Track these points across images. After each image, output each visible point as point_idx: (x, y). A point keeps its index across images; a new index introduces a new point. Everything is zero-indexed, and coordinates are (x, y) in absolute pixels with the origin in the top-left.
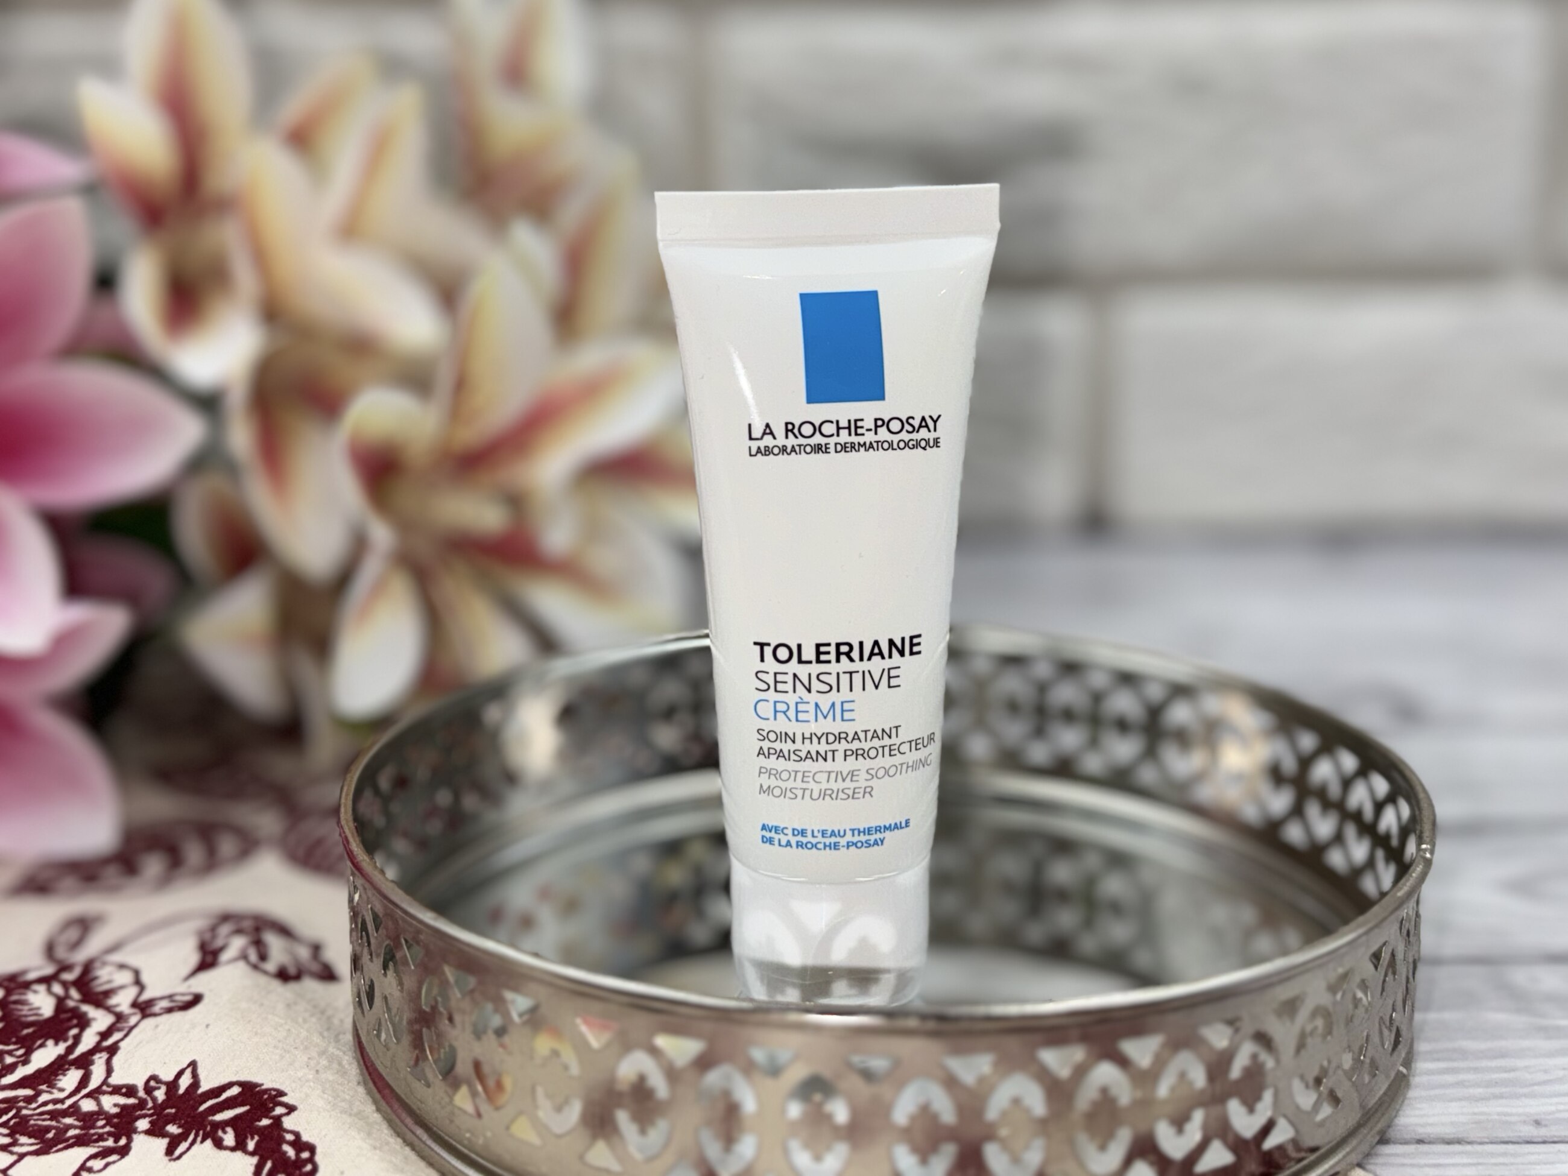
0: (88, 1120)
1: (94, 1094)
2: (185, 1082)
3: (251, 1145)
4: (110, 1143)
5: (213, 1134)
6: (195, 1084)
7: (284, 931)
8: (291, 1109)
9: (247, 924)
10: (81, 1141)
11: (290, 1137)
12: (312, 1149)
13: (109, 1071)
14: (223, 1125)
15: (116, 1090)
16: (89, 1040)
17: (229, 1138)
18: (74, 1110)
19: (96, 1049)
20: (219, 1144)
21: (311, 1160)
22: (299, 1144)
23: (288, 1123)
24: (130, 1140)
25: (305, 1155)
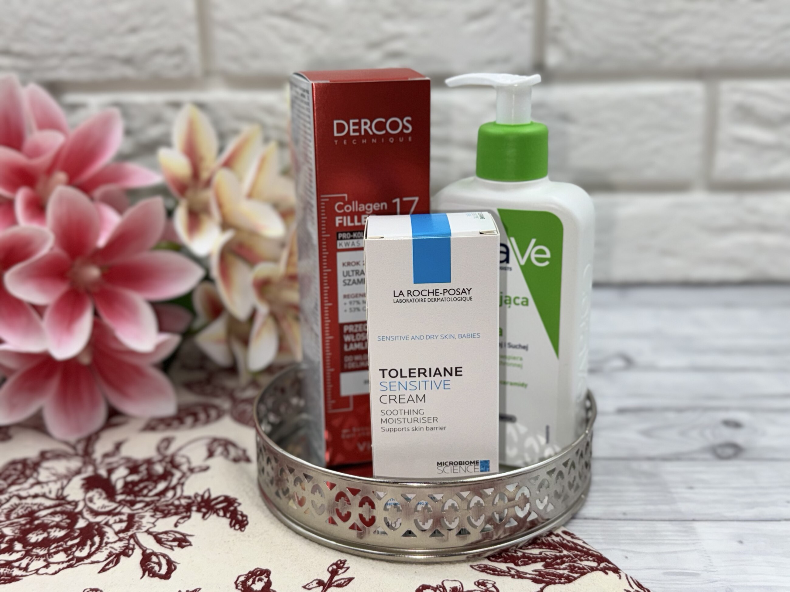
0: (177, 507)
1: (179, 499)
2: (206, 496)
3: (228, 515)
4: (184, 514)
5: (216, 512)
6: (209, 496)
7: (234, 445)
8: (240, 504)
9: (222, 442)
10: (176, 514)
11: (240, 513)
12: (246, 516)
13: (182, 491)
14: (219, 509)
15: (186, 497)
16: (174, 481)
17: (221, 513)
18: (172, 504)
19: (178, 484)
20: (218, 515)
21: (246, 520)
22: (243, 515)
23: (239, 508)
24: (191, 513)
25: (244, 518)
